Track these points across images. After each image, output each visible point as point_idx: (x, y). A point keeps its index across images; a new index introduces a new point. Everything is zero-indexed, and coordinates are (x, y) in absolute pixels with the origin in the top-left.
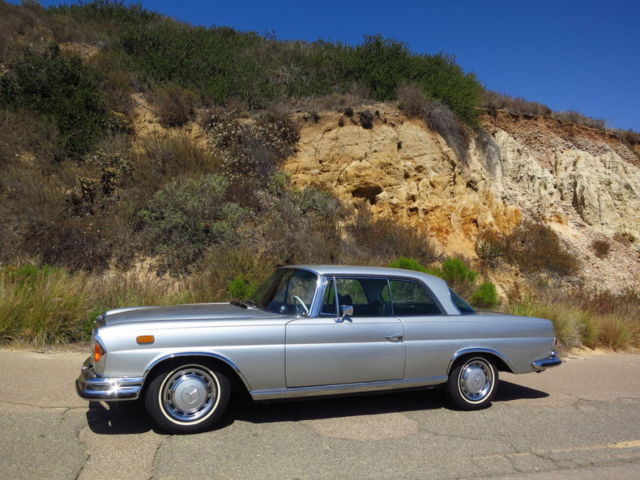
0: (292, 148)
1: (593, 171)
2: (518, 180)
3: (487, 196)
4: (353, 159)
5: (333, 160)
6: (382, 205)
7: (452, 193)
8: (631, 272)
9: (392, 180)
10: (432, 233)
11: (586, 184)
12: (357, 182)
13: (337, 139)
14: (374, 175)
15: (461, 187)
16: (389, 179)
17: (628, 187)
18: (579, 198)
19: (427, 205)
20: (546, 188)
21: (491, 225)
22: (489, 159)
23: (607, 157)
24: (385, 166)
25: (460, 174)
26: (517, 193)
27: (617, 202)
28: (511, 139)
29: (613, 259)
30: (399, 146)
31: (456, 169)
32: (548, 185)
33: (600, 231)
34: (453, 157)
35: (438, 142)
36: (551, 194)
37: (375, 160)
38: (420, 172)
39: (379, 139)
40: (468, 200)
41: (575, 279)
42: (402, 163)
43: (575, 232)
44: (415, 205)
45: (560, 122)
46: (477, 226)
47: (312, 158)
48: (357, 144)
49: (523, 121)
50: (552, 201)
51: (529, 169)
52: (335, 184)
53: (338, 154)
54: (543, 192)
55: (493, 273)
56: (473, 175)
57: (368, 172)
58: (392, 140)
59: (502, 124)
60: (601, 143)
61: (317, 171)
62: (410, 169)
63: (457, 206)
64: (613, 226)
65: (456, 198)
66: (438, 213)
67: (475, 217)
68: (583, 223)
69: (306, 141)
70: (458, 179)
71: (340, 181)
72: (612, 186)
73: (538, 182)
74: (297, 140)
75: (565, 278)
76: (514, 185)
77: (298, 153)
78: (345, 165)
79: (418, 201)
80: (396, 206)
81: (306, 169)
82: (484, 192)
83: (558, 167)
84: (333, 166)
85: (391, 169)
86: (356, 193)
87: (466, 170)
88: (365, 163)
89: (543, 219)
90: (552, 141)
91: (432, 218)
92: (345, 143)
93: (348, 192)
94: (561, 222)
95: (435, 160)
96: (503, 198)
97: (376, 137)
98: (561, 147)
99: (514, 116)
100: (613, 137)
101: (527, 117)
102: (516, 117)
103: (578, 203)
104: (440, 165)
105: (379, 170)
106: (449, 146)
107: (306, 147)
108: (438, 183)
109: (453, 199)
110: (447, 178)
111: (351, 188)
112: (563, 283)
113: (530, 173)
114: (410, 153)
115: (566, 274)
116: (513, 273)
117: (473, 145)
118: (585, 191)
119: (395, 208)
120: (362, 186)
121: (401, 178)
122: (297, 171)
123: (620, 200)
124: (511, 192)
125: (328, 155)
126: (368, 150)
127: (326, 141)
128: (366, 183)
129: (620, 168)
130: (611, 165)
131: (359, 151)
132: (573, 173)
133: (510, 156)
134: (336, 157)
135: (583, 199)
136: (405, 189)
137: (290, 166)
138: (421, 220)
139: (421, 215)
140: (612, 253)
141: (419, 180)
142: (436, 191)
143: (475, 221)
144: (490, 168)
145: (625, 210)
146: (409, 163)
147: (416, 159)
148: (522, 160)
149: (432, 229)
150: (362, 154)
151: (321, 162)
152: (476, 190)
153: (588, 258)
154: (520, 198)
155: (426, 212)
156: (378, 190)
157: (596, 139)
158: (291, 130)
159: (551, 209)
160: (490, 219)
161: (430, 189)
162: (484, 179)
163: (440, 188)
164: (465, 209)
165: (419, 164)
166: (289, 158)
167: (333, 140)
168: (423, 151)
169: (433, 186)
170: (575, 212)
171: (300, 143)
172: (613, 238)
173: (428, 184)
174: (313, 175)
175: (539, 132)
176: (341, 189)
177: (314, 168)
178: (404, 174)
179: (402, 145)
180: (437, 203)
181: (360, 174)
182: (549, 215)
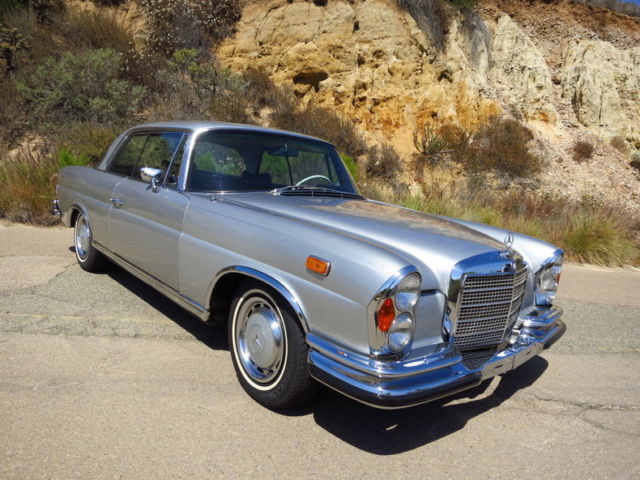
0: (231, 28)
1: (610, 64)
2: (508, 71)
3: (461, 87)
4: (298, 41)
5: (274, 42)
6: (324, 93)
7: (417, 83)
8: (611, 179)
9: (342, 66)
10: (378, 126)
11: (589, 78)
12: (299, 66)
13: (283, 18)
14: (319, 59)
15: (428, 76)
16: (337, 64)
18: (578, 94)
19: (379, 94)
20: (534, 80)
21: (451, 118)
24: (334, 49)
25: (431, 62)
26: (504, 86)
27: (629, 102)
28: (514, 25)
29: (595, 163)
30: (356, 27)
32: (538, 77)
33: (596, 133)
34: (422, 40)
35: (407, 23)
36: (540, 88)
37: (323, 41)
38: (379, 57)
39: (332, 17)
40: (433, 90)
41: (529, 181)
42: (357, 46)
43: (561, 133)
44: (365, 94)
45: (590, 8)
46: (435, 120)
47: (252, 39)
48: (305, 24)
49: (539, 6)
50: (539, 96)
51: (522, 59)
52: (275, 68)
53: (282, 35)
54: (532, 85)
55: (432, 170)
56: (449, 64)
57: (311, 55)
58: (348, 20)
61: (256, 54)
62: (365, 54)
63: (419, 97)
64: (615, 129)
65: (421, 89)
66: (392, 104)
67: (435, 110)
68: (577, 124)
69: (247, 20)
70: (427, 67)
71: (281, 66)
72: (627, 82)
74: (238, 19)
75: (517, 180)
77: (237, 34)
78: (288, 47)
79: (369, 90)
80: (342, 94)
81: (243, 51)
82: (458, 84)
84: (276, 48)
85: (341, 53)
86: (299, 78)
87: (441, 57)
88: (311, 45)
89: (525, 117)
90: (571, 30)
91: (383, 109)
92: (292, 22)
93: (288, 78)
94: (546, 121)
95: (400, 44)
96: (479, 91)
97: (328, 16)
98: (578, 36)
103: (577, 100)
104: (407, 49)
105: (327, 53)
106: (420, 28)
107: (247, 28)
108: (398, 71)
109: (417, 90)
110: (411, 66)
111: (292, 73)
112: (512, 184)
113: (522, 64)
114: (368, 35)
115: (519, 175)
116: (455, 171)
117: (454, 27)
118: (585, 86)
119: (339, 98)
120: (304, 71)
121: (353, 63)
122: (233, 54)
123: (633, 99)
124: (498, 86)
125: (270, 36)
126: (316, 31)
127: (270, 20)
128: (310, 68)
131: (306, 32)
132: (580, 65)
133: (507, 44)
134: (279, 38)
135: (581, 95)
136: (355, 76)
137: (226, 48)
139: (369, 105)
140: (597, 157)
141: (377, 66)
142: (393, 79)
143: (434, 115)
144: (473, 57)
146: (366, 47)
147: (375, 42)
148: (518, 48)
149: (379, 121)
150: (309, 36)
151: (261, 44)
152: (451, 81)
153: (560, 160)
154: (506, 93)
155: (376, 103)
156: (324, 76)
158: (231, 8)
159: (536, 105)
161: (388, 77)
162: (461, 69)
163: (400, 76)
164: (427, 101)
165: (378, 48)
166: (227, 39)
167: (279, 19)
168: (385, 33)
169: (391, 74)
170: (572, 111)
171: (240, 23)
172: (608, 142)
173: (386, 71)
174: (250, 58)
175: (557, 19)
176: (282, 74)
177: (253, 50)
178: (356, 59)
179: (360, 26)
180: (393, 92)
181: (303, 57)
182: (533, 112)
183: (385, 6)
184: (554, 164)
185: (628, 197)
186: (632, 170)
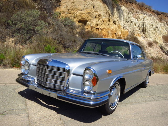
0: (58, 4)
1: (148, 21)
2: (127, 22)
3: (119, 26)
4: (79, 10)
5: (72, 10)
6: (88, 26)
7: (109, 24)
9: (91, 18)
11: (147, 25)
12: (80, 18)
13: (74, 3)
14: (86, 16)
15: (112, 23)
16: (90, 18)
17: (157, 27)
18: (144, 29)
19: (102, 27)
20: (136, 25)
21: (120, 35)
22: (120, 14)
23: (152, 18)
24: (89, 13)
26: (127, 26)
28: (126, 9)
29: (153, 48)
30: (94, 7)
31: (110, 17)
32: (137, 24)
34: (110, 13)
35: (106, 7)
36: (137, 27)
37: (86, 11)
38: (99, 16)
39: (88, 4)
40: (113, 27)
42: (94, 13)
43: (143, 39)
44: (98, 27)
45: (139, 5)
46: (116, 35)
47: (65, 8)
48: (80, 5)
49: (129, 4)
50: (137, 29)
51: (131, 19)
52: (73, 18)
54: (135, 26)
56: (115, 19)
57: (84, 15)
58: (92, 5)
59: (123, 4)
60: (150, 13)
61: (67, 13)
62: (97, 15)
63: (110, 29)
64: (153, 38)
65: (110, 26)
66: (104, 30)
67: (115, 32)
68: (145, 37)
69: (63, 2)
70: (111, 20)
71: (74, 17)
72: (153, 26)
73: (134, 23)
74: (60, 1)
76: (126, 24)
77: (61, 6)
78: (76, 12)
81: (63, 12)
82: (118, 25)
83: (139, 19)
84: (72, 12)
85: (91, 15)
86: (80, 21)
87: (113, 17)
88: (83, 12)
89: (134, 35)
90: (137, 11)
91: (103, 32)
92: (77, 4)
93: (77, 21)
94: (139, 36)
95: (104, 13)
96: (123, 27)
97: (86, 3)
98: (140, 13)
99: (126, 2)
100: (153, 12)
101: (130, 3)
102: (127, 2)
103: (144, 31)
104: (106, 15)
105: (87, 14)
106: (109, 9)
107: (63, 4)
108: (105, 21)
110: (107, 19)
111: (78, 20)
113: (131, 20)
114: (97, 10)
117: (115, 10)
118: (146, 27)
119: (92, 27)
120: (81, 19)
121: (94, 18)
123: (155, 31)
124: (125, 26)
125: (71, 8)
126: (84, 8)
127: (70, 3)
128: (83, 19)
129: (155, 21)
130: (153, 20)
131: (81, 7)
132: (143, 21)
133: (125, 14)
134: (73, 9)
135: (145, 29)
136: (95, 22)
137: (58, 10)
138: (100, 32)
139: (100, 30)
140: (153, 46)
141: (99, 19)
142: (104, 23)
143: (115, 34)
144: (120, 17)
145: (156, 34)
146: (96, 13)
147: (99, 12)
148: (129, 16)
150: (82, 9)
151: (68, 10)
152: (115, 24)
154: (128, 28)
156: (87, 21)
157: (148, 12)
159: (137, 32)
160: (120, 33)
161: (103, 22)
162: (118, 21)
163: (105, 22)
164: (113, 30)
165: (99, 14)
166: (58, 8)
167: (72, 3)
168: (101, 10)
169: (104, 21)
170: (143, 33)
171: (61, 3)
173: (102, 21)
174: (66, 14)
175: (133, 8)
176: (75, 20)
177: (66, 12)
178: (95, 16)
179: (95, 7)
180: (104, 27)
181: (81, 15)
182: (136, 33)
183: (100, 2)
186: (161, 50)
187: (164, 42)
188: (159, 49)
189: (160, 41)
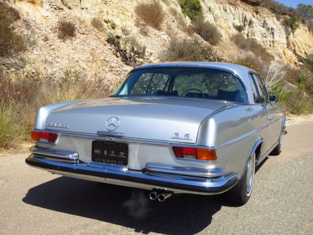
8: (92, 54)
29: (78, 41)
33: (79, 15)
43: (48, 14)
68: (62, 7)
153: (46, 39)
172: (89, 23)
184: (41, 42)
185: (107, 69)
186: (108, 46)
187: (137, 25)
188: (102, 46)
189: (122, 20)
